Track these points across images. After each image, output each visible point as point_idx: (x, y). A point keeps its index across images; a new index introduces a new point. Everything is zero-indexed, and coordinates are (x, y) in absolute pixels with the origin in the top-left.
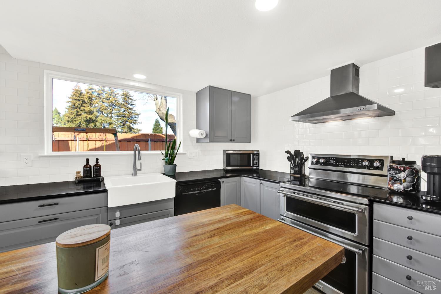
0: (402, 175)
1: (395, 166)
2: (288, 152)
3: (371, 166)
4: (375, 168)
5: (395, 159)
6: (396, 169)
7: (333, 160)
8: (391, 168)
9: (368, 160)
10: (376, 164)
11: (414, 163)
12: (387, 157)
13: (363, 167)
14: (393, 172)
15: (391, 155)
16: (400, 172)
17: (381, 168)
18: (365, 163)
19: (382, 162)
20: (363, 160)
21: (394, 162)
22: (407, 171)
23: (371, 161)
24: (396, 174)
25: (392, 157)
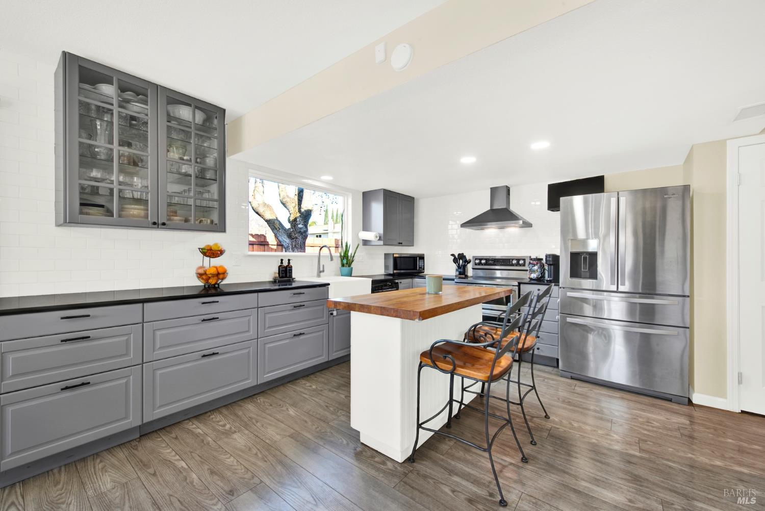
0: (536, 268)
1: (532, 262)
2: (453, 255)
3: (518, 264)
4: (520, 265)
5: (532, 258)
6: (533, 264)
7: (492, 260)
8: (530, 263)
9: (516, 259)
10: (521, 262)
11: (542, 259)
12: (527, 257)
13: (513, 265)
14: (531, 266)
15: (530, 255)
16: (535, 266)
17: (524, 265)
18: (514, 262)
19: (524, 260)
20: (513, 259)
21: (531, 259)
22: (538, 265)
23: (518, 260)
24: (533, 267)
25: (530, 257)
